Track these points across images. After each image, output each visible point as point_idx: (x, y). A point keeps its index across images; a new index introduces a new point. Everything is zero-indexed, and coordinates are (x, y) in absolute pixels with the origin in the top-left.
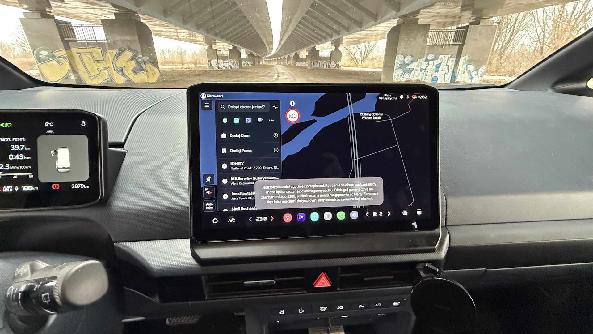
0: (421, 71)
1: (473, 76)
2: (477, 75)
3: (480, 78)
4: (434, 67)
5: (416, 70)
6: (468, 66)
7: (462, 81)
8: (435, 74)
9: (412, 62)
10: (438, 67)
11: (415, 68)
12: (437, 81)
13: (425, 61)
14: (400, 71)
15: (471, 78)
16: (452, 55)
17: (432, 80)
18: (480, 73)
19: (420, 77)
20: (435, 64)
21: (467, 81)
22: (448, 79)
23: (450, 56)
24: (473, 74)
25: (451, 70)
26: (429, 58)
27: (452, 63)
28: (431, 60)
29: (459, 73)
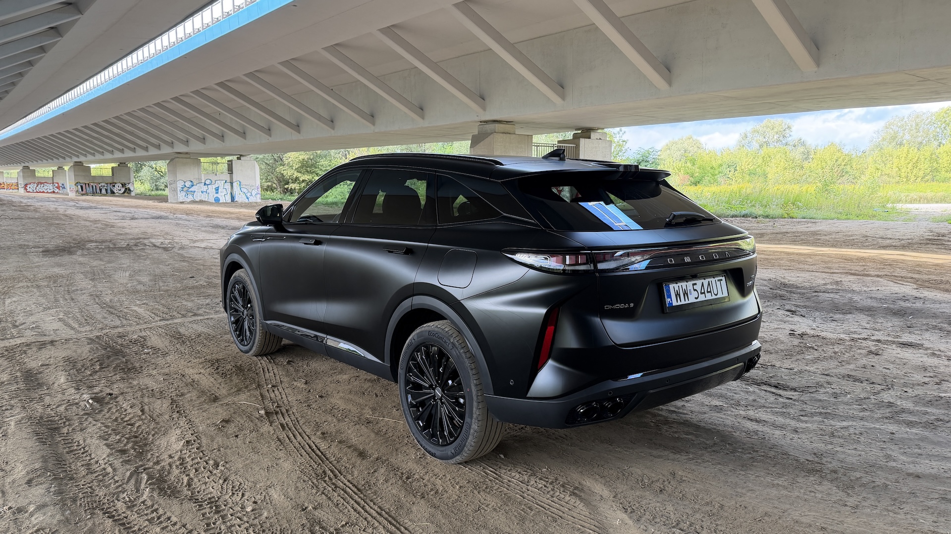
0: (202, 193)
1: (249, 196)
2: (252, 195)
3: (255, 198)
4: (214, 190)
5: (197, 192)
6: (242, 189)
7: (240, 200)
8: (216, 195)
9: (192, 186)
10: (217, 189)
11: (196, 191)
12: (219, 201)
13: (205, 185)
14: (183, 194)
15: (248, 198)
16: (226, 181)
17: (215, 200)
18: (253, 194)
19: (202, 197)
20: (214, 187)
21: (245, 200)
22: (229, 199)
23: (224, 181)
24: (249, 195)
25: (229, 192)
26: (207, 183)
27: (228, 186)
28: (209, 184)
29: (236, 195)
